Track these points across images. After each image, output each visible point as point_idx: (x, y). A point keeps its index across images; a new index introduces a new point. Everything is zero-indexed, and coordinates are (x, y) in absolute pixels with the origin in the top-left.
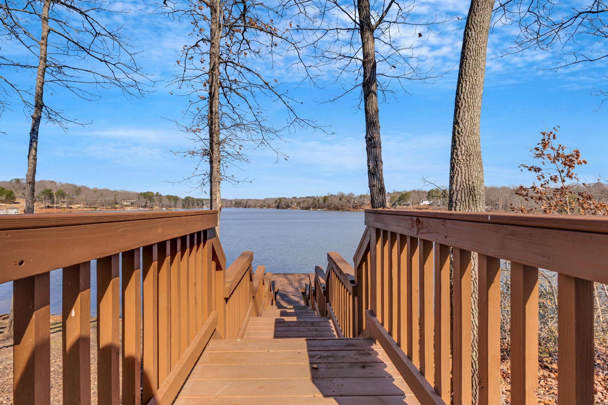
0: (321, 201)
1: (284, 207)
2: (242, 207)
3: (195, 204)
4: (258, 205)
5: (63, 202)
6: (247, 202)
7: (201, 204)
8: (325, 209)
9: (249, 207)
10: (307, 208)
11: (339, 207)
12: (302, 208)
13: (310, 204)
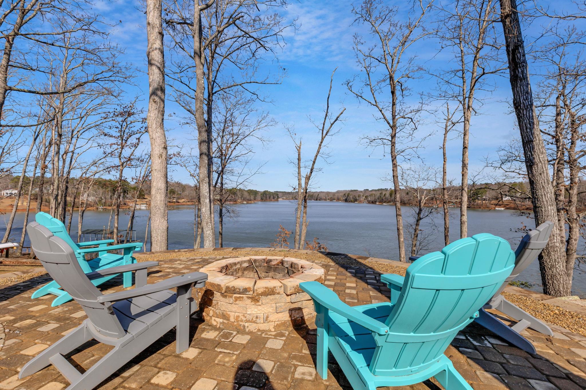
0: (388, 195)
1: (352, 201)
2: (314, 200)
3: (272, 197)
4: (328, 198)
5: (174, 198)
6: (318, 195)
7: (277, 197)
8: (392, 203)
9: (320, 200)
10: (374, 202)
11: (406, 202)
12: (369, 202)
13: (377, 197)
